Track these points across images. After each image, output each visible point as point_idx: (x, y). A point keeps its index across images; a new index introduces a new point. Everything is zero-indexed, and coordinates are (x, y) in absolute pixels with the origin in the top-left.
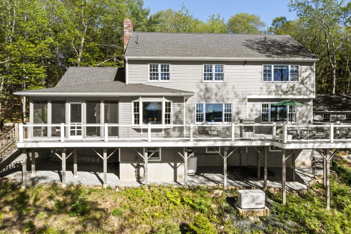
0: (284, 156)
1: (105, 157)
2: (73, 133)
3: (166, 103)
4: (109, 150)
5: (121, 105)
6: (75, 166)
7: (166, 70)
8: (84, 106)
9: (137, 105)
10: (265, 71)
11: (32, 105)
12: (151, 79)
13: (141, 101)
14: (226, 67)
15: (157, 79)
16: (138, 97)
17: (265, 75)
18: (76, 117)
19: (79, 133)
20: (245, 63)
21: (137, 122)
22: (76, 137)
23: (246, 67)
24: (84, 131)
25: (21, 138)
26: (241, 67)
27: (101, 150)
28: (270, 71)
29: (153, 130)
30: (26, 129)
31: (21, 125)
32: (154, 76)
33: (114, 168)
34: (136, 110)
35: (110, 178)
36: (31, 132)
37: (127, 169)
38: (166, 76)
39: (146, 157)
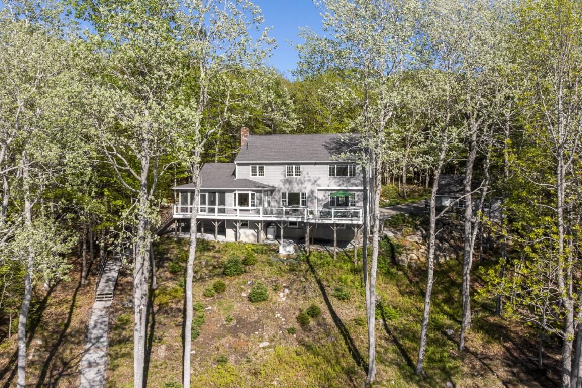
0: (308, 227)
1: (216, 225)
2: (201, 211)
3: (252, 194)
4: (218, 221)
5: (227, 194)
6: (202, 229)
7: (261, 169)
8: (207, 195)
9: (235, 194)
10: (330, 169)
11: (180, 194)
12: (252, 175)
13: (237, 193)
14: (301, 167)
15: (256, 175)
16: (235, 191)
17: (330, 172)
18: (203, 202)
19: (204, 211)
20: (315, 164)
21: (235, 205)
22: (203, 213)
23: (317, 166)
24: (207, 210)
25: (175, 213)
26: (313, 166)
27: (214, 220)
28: (334, 169)
29: (241, 210)
30: (177, 208)
31: (175, 206)
32: (254, 174)
33: (222, 232)
34: (235, 198)
35: (220, 238)
36: (179, 210)
37: (230, 232)
38: (262, 174)
39: (238, 225)
